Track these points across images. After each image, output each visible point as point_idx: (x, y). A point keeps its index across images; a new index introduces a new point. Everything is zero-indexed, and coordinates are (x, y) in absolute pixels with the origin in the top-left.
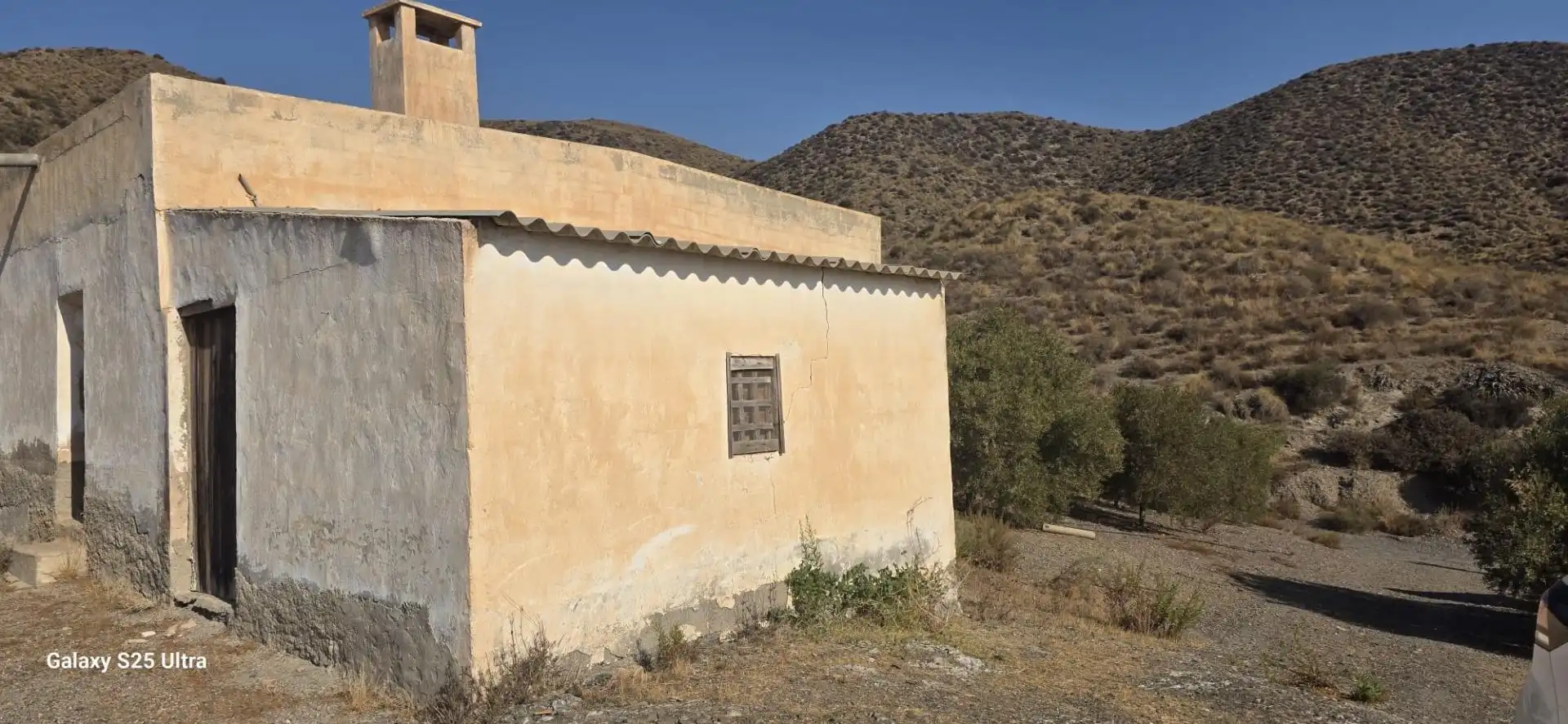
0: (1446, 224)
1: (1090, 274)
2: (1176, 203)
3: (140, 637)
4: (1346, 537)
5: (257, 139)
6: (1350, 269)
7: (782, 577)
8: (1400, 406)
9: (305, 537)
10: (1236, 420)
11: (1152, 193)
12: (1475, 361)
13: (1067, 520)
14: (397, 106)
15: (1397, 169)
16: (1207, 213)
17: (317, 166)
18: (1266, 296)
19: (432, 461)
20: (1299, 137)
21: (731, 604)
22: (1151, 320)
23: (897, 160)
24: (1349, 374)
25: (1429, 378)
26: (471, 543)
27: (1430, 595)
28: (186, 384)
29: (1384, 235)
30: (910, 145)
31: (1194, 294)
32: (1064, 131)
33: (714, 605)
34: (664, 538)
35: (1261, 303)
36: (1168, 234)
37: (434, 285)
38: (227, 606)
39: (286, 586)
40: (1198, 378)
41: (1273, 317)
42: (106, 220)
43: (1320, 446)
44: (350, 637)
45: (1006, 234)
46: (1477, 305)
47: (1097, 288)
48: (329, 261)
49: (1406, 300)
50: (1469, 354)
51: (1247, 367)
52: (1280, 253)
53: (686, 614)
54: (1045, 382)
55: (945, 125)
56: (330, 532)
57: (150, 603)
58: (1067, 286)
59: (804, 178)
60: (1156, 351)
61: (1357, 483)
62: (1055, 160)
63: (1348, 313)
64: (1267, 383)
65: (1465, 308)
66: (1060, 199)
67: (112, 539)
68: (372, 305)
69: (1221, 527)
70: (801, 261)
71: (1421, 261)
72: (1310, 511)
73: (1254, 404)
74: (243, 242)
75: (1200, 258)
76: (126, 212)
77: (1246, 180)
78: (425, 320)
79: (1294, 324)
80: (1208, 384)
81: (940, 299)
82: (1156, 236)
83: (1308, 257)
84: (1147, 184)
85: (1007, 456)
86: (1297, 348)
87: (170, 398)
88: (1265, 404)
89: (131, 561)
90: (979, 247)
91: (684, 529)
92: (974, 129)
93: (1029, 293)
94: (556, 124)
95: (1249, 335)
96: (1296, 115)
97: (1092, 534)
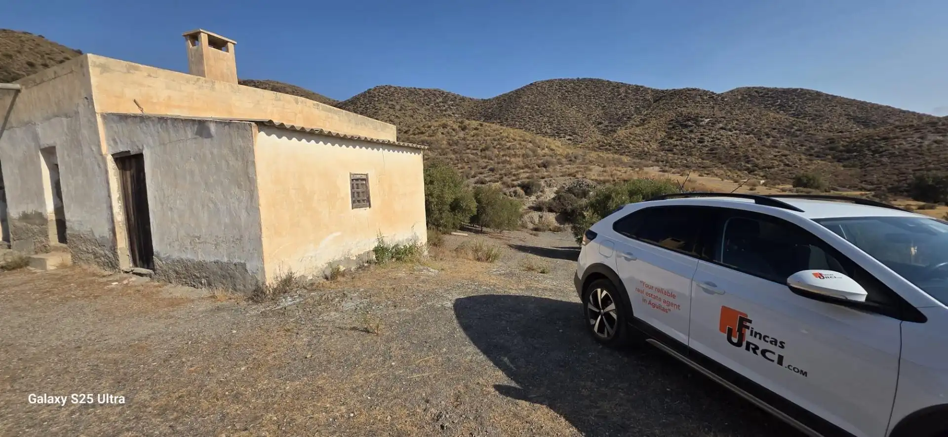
0: (570, 135)
1: (464, 148)
2: (492, 125)
3: (112, 285)
4: (540, 233)
5: (141, 85)
6: (543, 149)
7: (372, 249)
8: (557, 192)
9: (187, 242)
10: (509, 197)
11: (484, 121)
12: (577, 178)
13: (459, 231)
14: (202, 74)
15: (557, 117)
16: (501, 129)
17: (169, 97)
18: (519, 157)
19: (243, 211)
20: (529, 104)
21: (355, 258)
22: (485, 164)
23: (395, 104)
24: (542, 182)
25: (564, 184)
26: (262, 239)
27: (562, 248)
28: (118, 185)
29: (553, 138)
30: (400, 98)
31: (497, 156)
32: (455, 98)
33: (349, 259)
34: (331, 237)
35: (518, 159)
36: (489, 136)
37: (240, 147)
38: (151, 271)
39: (180, 261)
40: (498, 184)
41: (521, 164)
42: (66, 116)
43: (534, 205)
44: (212, 278)
45: (436, 134)
46: (578, 161)
47: (467, 153)
48: (190, 137)
49: (559, 159)
50: (575, 176)
51: (513, 180)
52: (523, 143)
53: (340, 262)
54: (452, 185)
55: (412, 92)
56: (199, 239)
57: (110, 273)
58: (456, 153)
59: (359, 109)
60: (486, 175)
61: (544, 217)
62: (452, 107)
63: (542, 163)
64: (519, 185)
65: (574, 162)
66: (454, 122)
67: (85, 249)
68: (212, 153)
69: (505, 232)
70: (369, 140)
71: (563, 147)
72: (531, 226)
73: (515, 192)
74: (145, 128)
75: (500, 144)
76: (78, 112)
77: (513, 118)
78: (237, 159)
79: (527, 166)
80: (502, 186)
81: (421, 155)
82: (485, 136)
83: (531, 145)
84: (482, 118)
85: (439, 210)
86: (528, 174)
87: (112, 191)
88: (518, 192)
89: (96, 257)
90: (426, 138)
91: (339, 234)
92: (423, 94)
93: (444, 155)
94: (252, 81)
95: (514, 170)
96: (528, 97)
97: (467, 235)
